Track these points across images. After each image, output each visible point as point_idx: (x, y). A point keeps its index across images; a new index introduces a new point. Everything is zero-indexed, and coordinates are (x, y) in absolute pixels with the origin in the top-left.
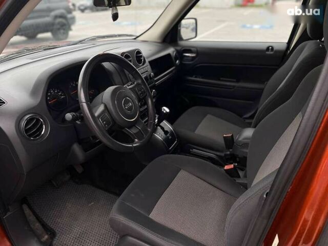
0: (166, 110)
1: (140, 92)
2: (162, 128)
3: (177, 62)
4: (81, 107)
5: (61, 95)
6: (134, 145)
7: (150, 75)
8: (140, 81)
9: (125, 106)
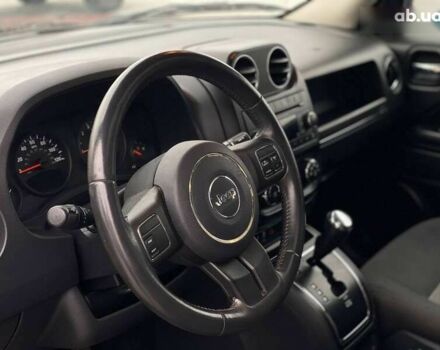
0: (342, 219)
1: (266, 163)
2: (328, 273)
3: (395, 84)
4: (91, 191)
5: (55, 154)
6: (229, 316)
7: (305, 117)
8: (268, 133)
9: (214, 200)
